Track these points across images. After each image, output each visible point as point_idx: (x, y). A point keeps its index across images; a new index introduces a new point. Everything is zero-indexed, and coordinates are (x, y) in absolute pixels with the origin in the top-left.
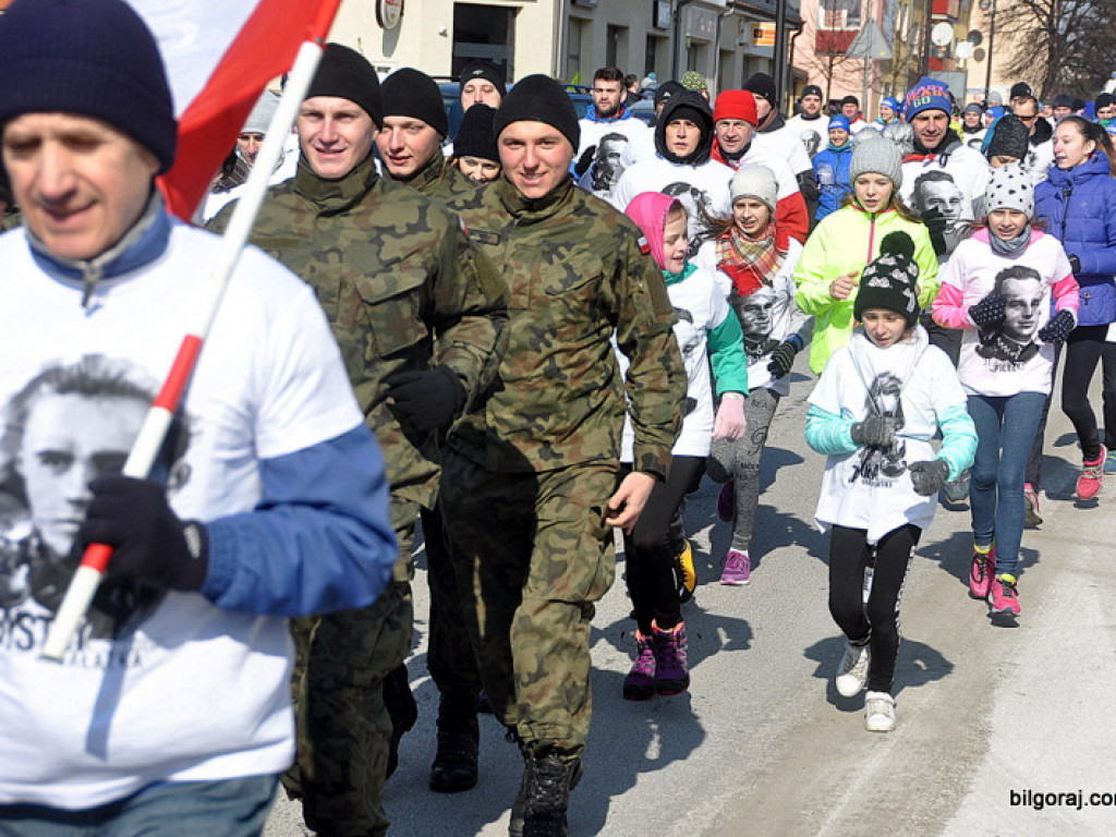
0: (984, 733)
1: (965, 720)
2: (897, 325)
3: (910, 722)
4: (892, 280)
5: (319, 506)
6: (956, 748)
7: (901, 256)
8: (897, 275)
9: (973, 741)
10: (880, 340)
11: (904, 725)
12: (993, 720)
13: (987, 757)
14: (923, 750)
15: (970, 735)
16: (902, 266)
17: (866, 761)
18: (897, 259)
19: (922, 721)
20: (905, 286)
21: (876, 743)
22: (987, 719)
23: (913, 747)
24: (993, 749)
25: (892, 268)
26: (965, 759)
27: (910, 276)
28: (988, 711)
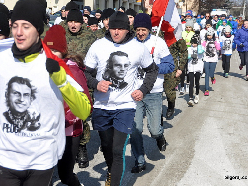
0: (193, 152)
1: (189, 149)
2: (196, 44)
3: (177, 149)
4: (195, 38)
5: (167, 63)
6: (187, 155)
7: (197, 34)
8: (196, 37)
9: (191, 153)
10: (194, 47)
11: (176, 150)
12: (195, 149)
13: (194, 157)
14: (180, 156)
15: (190, 152)
16: (197, 36)
17: (168, 158)
18: (197, 35)
19: (180, 149)
20: (197, 39)
21: (170, 154)
22: (194, 149)
23: (178, 155)
24: (195, 155)
25: (195, 36)
26: (189, 157)
27: (198, 38)
28: (194, 147)
